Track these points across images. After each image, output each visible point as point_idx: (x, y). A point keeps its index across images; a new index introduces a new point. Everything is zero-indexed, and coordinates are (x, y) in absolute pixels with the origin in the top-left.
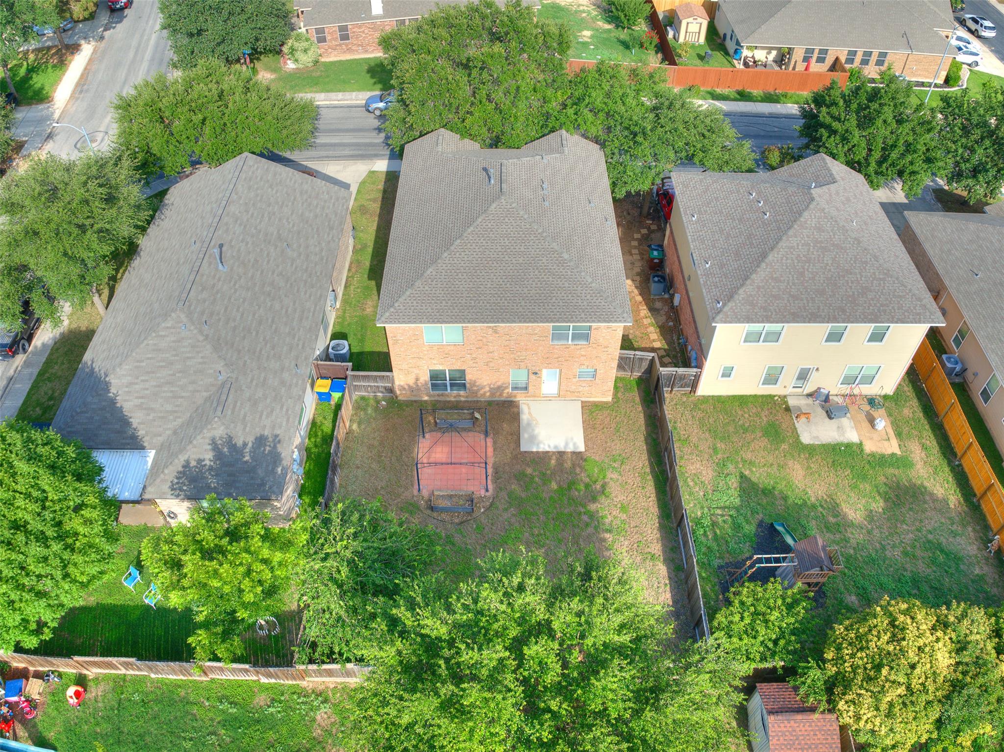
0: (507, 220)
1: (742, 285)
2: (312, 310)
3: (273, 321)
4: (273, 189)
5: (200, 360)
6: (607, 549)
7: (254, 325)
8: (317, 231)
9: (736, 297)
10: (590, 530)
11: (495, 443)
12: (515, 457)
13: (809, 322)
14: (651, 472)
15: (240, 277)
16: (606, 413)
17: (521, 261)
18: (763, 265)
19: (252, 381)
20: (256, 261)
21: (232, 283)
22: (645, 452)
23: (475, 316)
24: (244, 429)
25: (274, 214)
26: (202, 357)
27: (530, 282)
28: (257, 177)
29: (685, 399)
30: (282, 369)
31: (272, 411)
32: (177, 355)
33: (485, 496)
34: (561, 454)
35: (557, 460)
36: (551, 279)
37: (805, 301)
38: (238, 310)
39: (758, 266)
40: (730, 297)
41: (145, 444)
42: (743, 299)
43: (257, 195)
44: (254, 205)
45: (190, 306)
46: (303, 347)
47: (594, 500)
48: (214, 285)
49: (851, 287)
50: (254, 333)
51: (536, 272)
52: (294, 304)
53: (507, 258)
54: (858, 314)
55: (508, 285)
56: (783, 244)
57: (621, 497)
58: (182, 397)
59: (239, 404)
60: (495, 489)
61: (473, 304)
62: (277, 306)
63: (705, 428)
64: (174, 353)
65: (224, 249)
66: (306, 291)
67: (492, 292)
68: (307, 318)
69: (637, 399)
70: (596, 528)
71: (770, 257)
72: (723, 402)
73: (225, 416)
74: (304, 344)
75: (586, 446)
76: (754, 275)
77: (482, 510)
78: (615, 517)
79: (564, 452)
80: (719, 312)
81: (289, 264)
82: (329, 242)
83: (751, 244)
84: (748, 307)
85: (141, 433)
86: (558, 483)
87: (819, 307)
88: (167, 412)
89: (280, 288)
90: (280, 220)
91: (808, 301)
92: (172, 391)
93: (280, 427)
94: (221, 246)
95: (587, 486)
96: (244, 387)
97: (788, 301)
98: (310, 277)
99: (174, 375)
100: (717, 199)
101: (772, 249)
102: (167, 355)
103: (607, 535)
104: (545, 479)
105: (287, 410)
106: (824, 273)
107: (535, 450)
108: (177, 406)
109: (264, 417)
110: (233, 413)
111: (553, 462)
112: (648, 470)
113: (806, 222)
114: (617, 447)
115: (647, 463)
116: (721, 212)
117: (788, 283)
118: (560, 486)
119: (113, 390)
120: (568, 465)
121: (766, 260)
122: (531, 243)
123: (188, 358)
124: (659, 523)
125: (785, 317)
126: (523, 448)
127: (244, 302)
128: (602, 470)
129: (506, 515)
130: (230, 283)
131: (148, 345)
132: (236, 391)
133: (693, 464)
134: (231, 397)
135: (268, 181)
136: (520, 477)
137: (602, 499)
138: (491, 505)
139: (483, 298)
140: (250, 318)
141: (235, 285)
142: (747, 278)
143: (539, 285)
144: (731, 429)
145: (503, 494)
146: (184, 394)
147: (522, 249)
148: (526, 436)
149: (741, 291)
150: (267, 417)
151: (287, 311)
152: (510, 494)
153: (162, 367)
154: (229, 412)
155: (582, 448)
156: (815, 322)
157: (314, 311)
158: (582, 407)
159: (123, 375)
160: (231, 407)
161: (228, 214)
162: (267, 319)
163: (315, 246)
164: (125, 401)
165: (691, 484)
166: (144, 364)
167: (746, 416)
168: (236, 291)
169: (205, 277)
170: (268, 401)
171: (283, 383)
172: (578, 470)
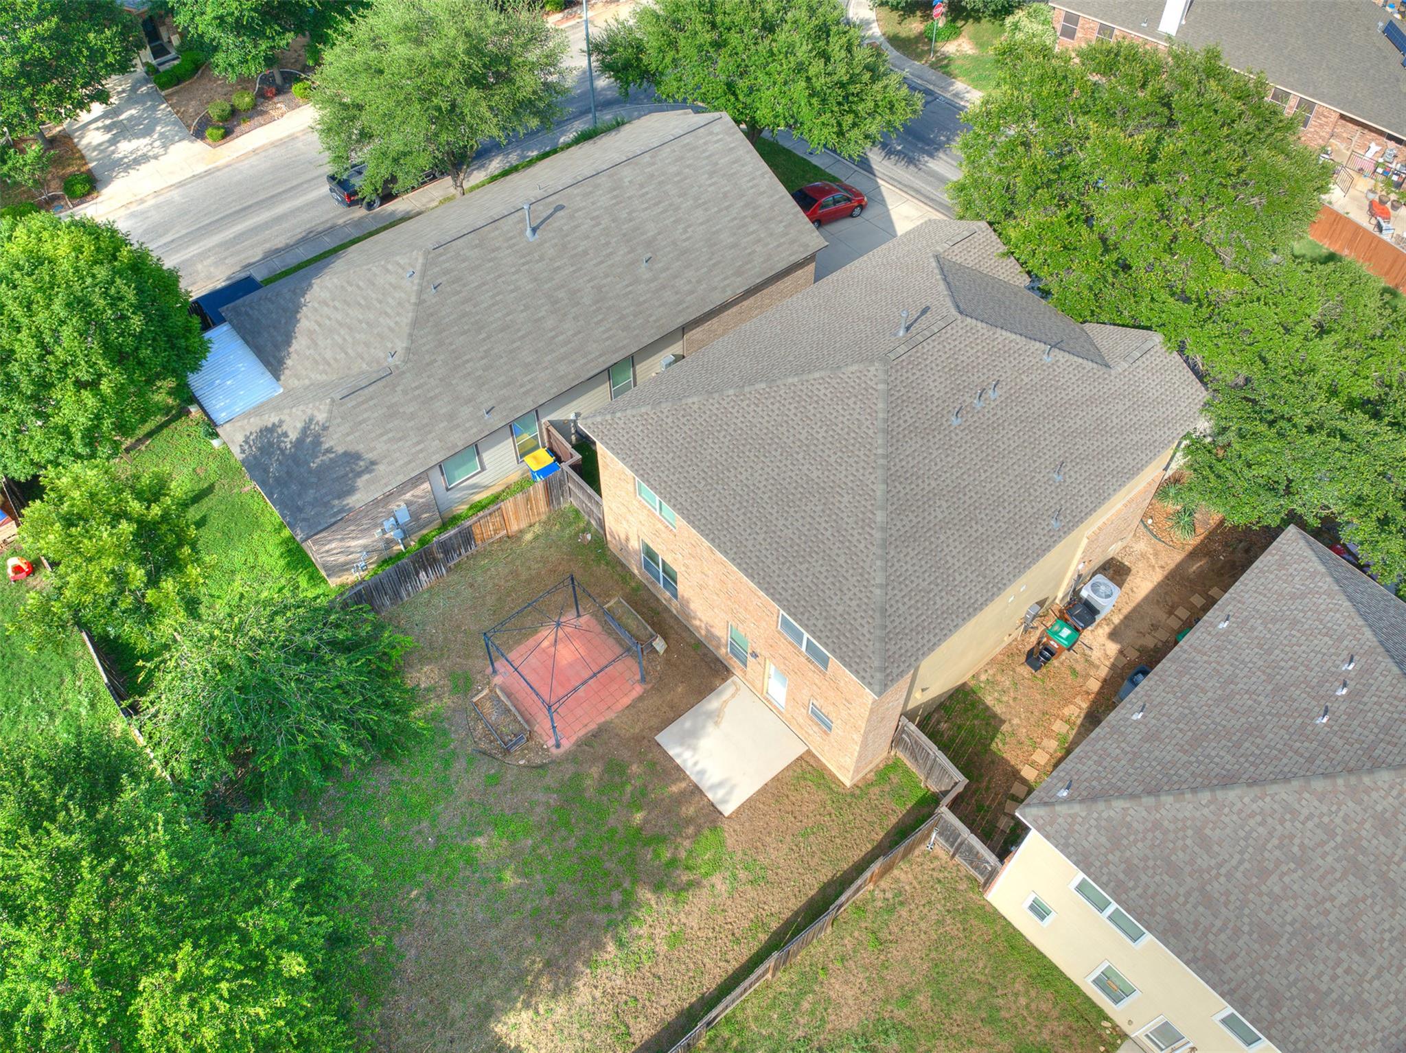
0: (851, 402)
1: (1133, 796)
2: (590, 357)
3: (523, 337)
4: (711, 177)
5: (392, 324)
6: (587, 963)
7: (494, 325)
8: (714, 265)
9: (1101, 805)
10: (601, 918)
11: (641, 698)
12: (638, 739)
13: (1187, 963)
14: (775, 933)
15: (541, 259)
16: (823, 795)
17: (814, 476)
18: (1205, 796)
19: (417, 388)
20: (585, 253)
21: (523, 260)
22: (804, 899)
23: (687, 505)
24: (348, 435)
25: (678, 208)
26: (396, 323)
27: (798, 516)
28: (704, 151)
29: (963, 886)
30: (469, 401)
31: (400, 439)
32: (380, 302)
33: (548, 750)
34: (696, 790)
35: (682, 793)
36: (828, 534)
37: (1218, 923)
38: (493, 297)
39: (1194, 790)
40: (1092, 798)
41: (282, 378)
42: (1110, 819)
43: (678, 174)
44: (661, 183)
45: (441, 255)
46: (525, 393)
47: (657, 888)
48: (498, 249)
49: (1334, 978)
50: (483, 335)
51: (820, 508)
52: (575, 335)
53: (800, 457)
54: (1298, 1032)
55: (765, 497)
56: (1282, 792)
57: (693, 922)
58: (346, 353)
59: (371, 403)
60: (568, 753)
61: (700, 487)
62: (550, 323)
63: (934, 955)
64: (381, 297)
65: (560, 214)
66: (610, 329)
67: (738, 490)
68: (573, 362)
69: (894, 820)
70: (612, 925)
71: (1232, 794)
72: (1013, 947)
73: (342, 405)
74: (532, 389)
75: (738, 811)
76: (1170, 799)
77: (522, 762)
78: (652, 937)
79: (701, 791)
80: (1046, 804)
81: (624, 283)
82: (716, 288)
83: (1238, 745)
84: (1103, 840)
85: (289, 362)
86: (646, 821)
87: (1233, 956)
88: (324, 359)
89: (578, 303)
90: (677, 222)
91: (1225, 925)
92: (344, 339)
93: (391, 463)
94: (560, 208)
95: (673, 862)
96: (399, 389)
97: (1188, 894)
98: (635, 316)
99: (360, 322)
100: (1294, 622)
101: (1252, 783)
102: (374, 296)
103: (611, 947)
104: (640, 800)
105: (421, 451)
106: (1309, 908)
107: (671, 753)
108: (335, 359)
109: (385, 438)
110: (354, 407)
111: (674, 789)
112: (774, 925)
113: (1367, 791)
114: (776, 853)
115: (787, 914)
116: (1269, 652)
117: (1220, 865)
118: (640, 829)
119: (308, 297)
120: (689, 810)
121: (1220, 794)
122: (851, 461)
123: (386, 313)
124: (692, 1006)
125: (1152, 914)
126: (660, 738)
127: (512, 291)
128: (717, 864)
129: (541, 797)
130: (521, 258)
131: (370, 270)
132: (385, 387)
133: (846, 982)
134: (371, 389)
135: (717, 164)
136: (615, 770)
137: (669, 896)
138: (542, 766)
139: (720, 487)
140: (499, 315)
141: (524, 264)
142: (1154, 792)
143: (804, 530)
144: (973, 995)
145: (570, 769)
146: (350, 351)
147: (832, 460)
148: (688, 724)
149: (1119, 804)
150: (390, 440)
151: (556, 336)
152: (577, 776)
153: (360, 304)
154: (350, 405)
155: (728, 809)
156: (1200, 973)
157: (592, 360)
158: (801, 758)
159: (327, 287)
160: (360, 400)
161: (610, 176)
162: (519, 330)
163: (689, 282)
164: (307, 317)
165: (805, 1005)
166: (349, 289)
167: (1023, 1001)
168: (517, 272)
169: (497, 233)
170: (410, 425)
171: (451, 416)
172: (691, 830)
